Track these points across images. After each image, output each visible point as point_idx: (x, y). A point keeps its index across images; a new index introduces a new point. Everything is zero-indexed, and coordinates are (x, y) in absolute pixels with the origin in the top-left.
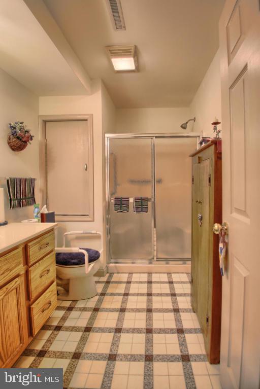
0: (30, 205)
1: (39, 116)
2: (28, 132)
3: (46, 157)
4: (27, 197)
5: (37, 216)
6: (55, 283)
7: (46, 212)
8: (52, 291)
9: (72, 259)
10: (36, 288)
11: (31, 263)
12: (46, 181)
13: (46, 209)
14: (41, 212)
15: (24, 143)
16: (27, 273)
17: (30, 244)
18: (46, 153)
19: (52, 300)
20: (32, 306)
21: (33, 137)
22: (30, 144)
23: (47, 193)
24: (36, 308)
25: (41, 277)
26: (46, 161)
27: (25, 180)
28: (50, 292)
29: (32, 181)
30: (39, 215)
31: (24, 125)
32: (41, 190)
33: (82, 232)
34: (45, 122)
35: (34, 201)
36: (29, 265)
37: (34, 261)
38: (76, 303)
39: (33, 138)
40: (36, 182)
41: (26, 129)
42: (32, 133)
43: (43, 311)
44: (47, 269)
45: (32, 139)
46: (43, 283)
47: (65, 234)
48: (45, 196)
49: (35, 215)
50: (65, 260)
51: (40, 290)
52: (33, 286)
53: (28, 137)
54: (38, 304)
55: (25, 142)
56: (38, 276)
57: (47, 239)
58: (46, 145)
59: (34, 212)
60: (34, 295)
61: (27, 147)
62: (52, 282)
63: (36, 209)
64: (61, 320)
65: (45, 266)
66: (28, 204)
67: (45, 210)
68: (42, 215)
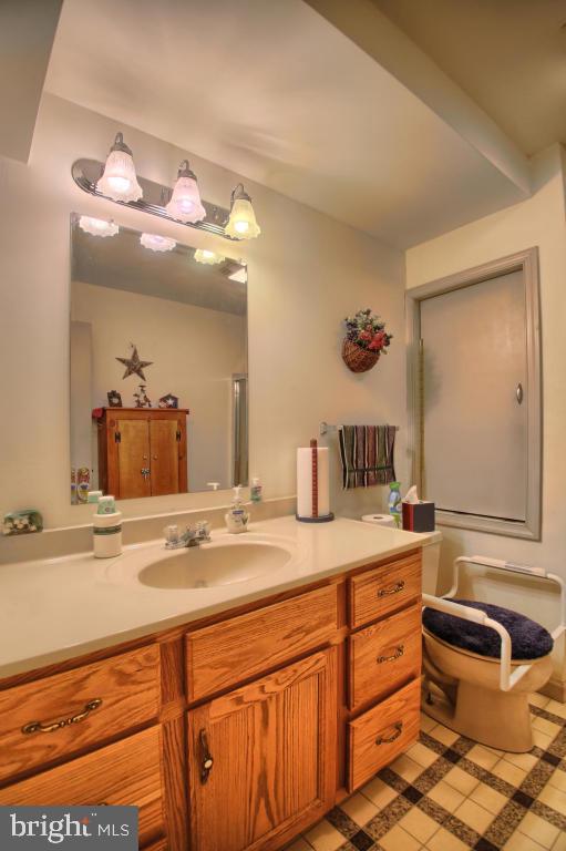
0: (384, 482)
1: (407, 292)
2: (378, 328)
3: (421, 379)
4: (378, 465)
5: (393, 509)
6: (417, 682)
7: (415, 501)
8: (407, 700)
9: (469, 634)
10: (365, 685)
11: (358, 624)
12: (422, 431)
13: (416, 496)
14: (403, 501)
15: (371, 354)
16: (347, 645)
17: (355, 579)
18: (421, 370)
19: (405, 720)
20: (354, 724)
21: (391, 337)
22: (385, 352)
23: (422, 458)
24: (364, 729)
25: (380, 661)
26: (422, 389)
27: (375, 430)
28: (400, 700)
29: (389, 432)
30: (399, 508)
31: (372, 316)
32: (409, 452)
33: (502, 563)
34: (419, 301)
35: (393, 476)
36: (353, 628)
37: (364, 622)
38: (470, 748)
39: (391, 340)
40: (398, 434)
41: (376, 323)
42: (387, 331)
43: (379, 742)
44: (399, 643)
45: (387, 343)
46: (385, 676)
47: (460, 558)
48: (418, 465)
49: (392, 505)
50: (451, 628)
51: (375, 691)
52: (358, 678)
53: (381, 340)
54: (368, 721)
55: (376, 351)
56: (375, 655)
57: (402, 572)
58: (422, 353)
59: (389, 501)
60: (359, 699)
61: (379, 361)
62: (411, 678)
63: (394, 494)
64: (423, 774)
65: (394, 636)
66: (380, 481)
67: (412, 497)
68: (406, 507)
